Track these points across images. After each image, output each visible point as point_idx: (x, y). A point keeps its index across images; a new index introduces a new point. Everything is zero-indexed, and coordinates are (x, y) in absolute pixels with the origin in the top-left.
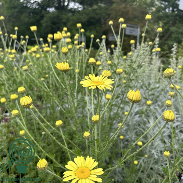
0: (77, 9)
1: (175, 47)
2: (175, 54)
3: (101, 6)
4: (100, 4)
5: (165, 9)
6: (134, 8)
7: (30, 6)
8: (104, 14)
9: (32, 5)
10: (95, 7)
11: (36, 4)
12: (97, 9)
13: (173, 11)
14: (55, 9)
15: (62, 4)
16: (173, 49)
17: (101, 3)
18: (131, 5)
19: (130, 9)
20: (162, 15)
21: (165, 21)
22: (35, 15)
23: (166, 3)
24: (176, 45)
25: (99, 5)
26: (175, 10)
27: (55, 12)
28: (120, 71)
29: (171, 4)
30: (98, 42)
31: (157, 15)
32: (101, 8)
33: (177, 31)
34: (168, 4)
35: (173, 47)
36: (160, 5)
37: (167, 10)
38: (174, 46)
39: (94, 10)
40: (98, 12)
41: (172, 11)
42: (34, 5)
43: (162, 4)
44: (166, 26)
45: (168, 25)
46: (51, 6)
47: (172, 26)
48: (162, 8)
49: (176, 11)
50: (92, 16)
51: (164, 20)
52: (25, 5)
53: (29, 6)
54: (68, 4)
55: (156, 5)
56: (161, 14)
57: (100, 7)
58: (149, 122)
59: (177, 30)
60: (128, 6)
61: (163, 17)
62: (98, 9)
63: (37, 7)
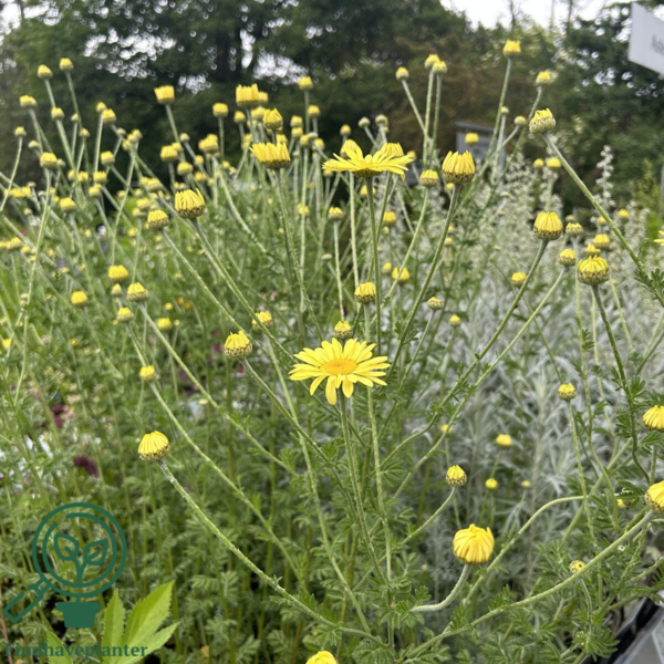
0: (287, 77)
1: (609, 158)
2: (609, 180)
3: (369, 66)
4: (364, 61)
5: (590, 75)
6: (484, 73)
7: (119, 72)
8: (381, 96)
9: (125, 68)
10: (349, 71)
11: (139, 62)
12: (355, 77)
13: (618, 80)
14: (207, 80)
15: (233, 62)
16: (600, 165)
17: (369, 56)
18: (474, 63)
19: (470, 76)
20: (583, 95)
21: (593, 115)
22: (138, 103)
23: (595, 56)
24: (609, 153)
25: (361, 64)
26: (626, 76)
27: (206, 89)
28: (430, 177)
29: (610, 56)
30: (364, 125)
31: (565, 95)
32: (369, 75)
33: (635, 148)
34: (600, 58)
35: (602, 158)
36: (571, 61)
37: (598, 79)
38: (603, 154)
39: (346, 81)
40: (360, 87)
41: (613, 80)
42: (132, 66)
43: (580, 57)
44: (597, 131)
45: (603, 129)
46: (193, 68)
47: (617, 132)
48: (581, 70)
49: (630, 80)
50: (340, 101)
51: (589, 110)
52: (100, 67)
53: (114, 71)
54: (254, 64)
55: (561, 61)
56: (577, 90)
57: (365, 69)
58: (534, 388)
59: (634, 143)
60: (465, 65)
61: (586, 101)
62: (361, 77)
63: (144, 75)
